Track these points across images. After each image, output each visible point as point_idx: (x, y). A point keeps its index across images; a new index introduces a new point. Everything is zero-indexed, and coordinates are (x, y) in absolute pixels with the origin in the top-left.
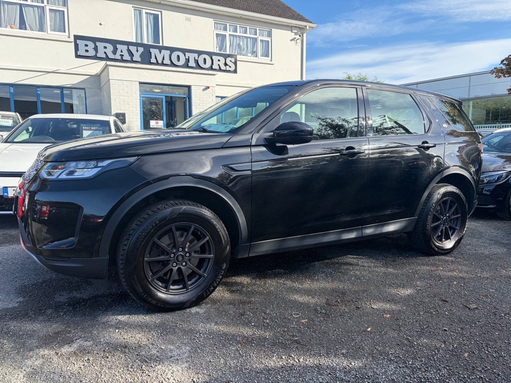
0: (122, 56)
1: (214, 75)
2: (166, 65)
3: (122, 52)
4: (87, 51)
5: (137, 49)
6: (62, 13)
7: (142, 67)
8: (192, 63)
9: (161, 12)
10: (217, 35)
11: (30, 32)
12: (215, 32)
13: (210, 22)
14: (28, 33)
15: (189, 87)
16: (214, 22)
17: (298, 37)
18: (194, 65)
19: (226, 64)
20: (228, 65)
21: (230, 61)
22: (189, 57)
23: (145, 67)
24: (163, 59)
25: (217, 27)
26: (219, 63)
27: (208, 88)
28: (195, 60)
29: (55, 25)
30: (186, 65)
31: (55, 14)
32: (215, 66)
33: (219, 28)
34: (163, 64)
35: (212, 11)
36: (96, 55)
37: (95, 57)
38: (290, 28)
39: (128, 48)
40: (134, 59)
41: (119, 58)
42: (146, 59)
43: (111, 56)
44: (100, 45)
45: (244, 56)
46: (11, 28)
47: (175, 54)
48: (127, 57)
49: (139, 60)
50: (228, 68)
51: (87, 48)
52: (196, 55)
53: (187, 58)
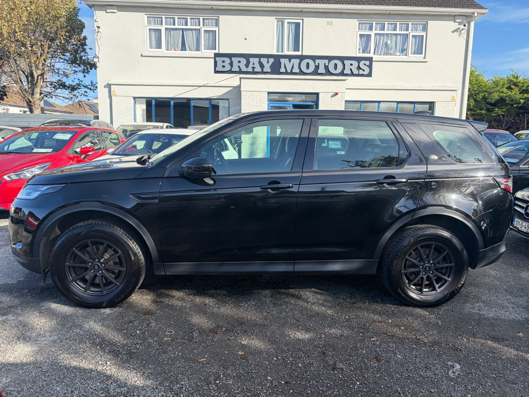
0: (253, 68)
1: (345, 80)
2: (295, 74)
3: (254, 64)
4: (224, 66)
5: (268, 60)
6: (214, 32)
7: (271, 77)
8: (322, 70)
9: (303, 19)
10: (361, 36)
11: (189, 52)
12: (359, 33)
13: (354, 22)
14: (187, 53)
15: (317, 94)
16: (358, 22)
17: (462, 27)
18: (324, 71)
19: (359, 68)
20: (361, 69)
21: (365, 64)
22: (319, 64)
23: (274, 77)
24: (293, 68)
25: (362, 28)
26: (351, 67)
27: (337, 94)
28: (325, 66)
29: (208, 44)
30: (316, 72)
31: (209, 34)
32: (347, 71)
33: (364, 28)
34: (292, 73)
35: (356, 11)
36: (231, 69)
37: (230, 72)
38: (453, 17)
39: (260, 60)
40: (265, 70)
41: (251, 70)
42: (276, 69)
43: (244, 69)
44: (235, 60)
45: (392, 56)
46: (175, 50)
47: (305, 62)
48: (258, 69)
49: (269, 70)
50: (361, 72)
51: (224, 64)
52: (326, 61)
53: (317, 64)
